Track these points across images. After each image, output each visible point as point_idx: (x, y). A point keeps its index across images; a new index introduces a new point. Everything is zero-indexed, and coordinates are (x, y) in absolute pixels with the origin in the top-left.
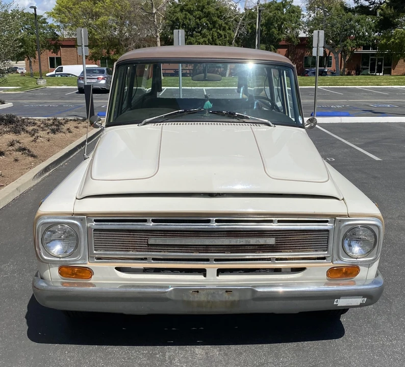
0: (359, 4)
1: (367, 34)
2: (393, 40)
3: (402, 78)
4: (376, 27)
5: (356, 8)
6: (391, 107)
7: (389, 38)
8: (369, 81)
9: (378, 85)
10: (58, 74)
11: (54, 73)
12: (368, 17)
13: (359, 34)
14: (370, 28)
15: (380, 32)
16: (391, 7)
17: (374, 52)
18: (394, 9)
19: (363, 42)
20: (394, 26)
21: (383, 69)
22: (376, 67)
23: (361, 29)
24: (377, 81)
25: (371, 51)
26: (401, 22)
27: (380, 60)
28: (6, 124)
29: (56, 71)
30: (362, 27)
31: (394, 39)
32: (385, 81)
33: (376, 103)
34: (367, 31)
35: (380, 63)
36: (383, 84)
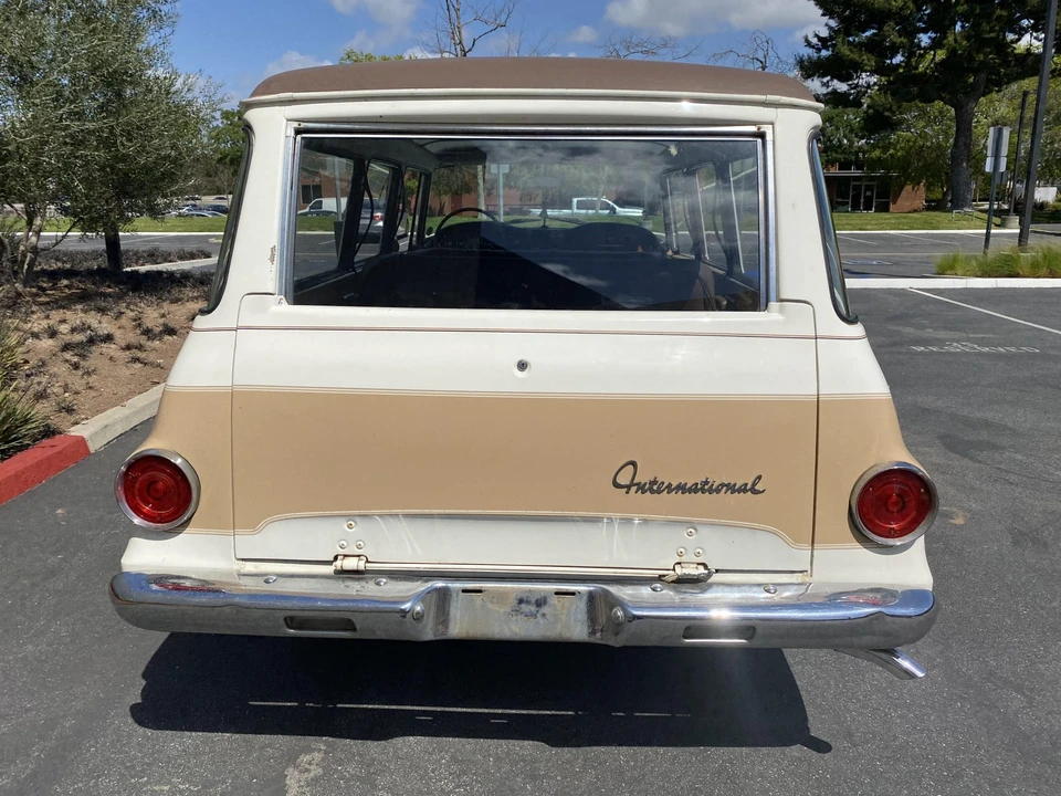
0: (830, 89)
1: (845, 141)
2: (892, 151)
3: (905, 218)
4: (862, 129)
5: (825, 95)
6: (879, 264)
7: (885, 149)
8: (845, 222)
9: (860, 230)
10: (312, 213)
11: (307, 210)
12: (846, 110)
13: (831, 141)
14: (852, 131)
15: (870, 139)
16: (886, 93)
17: (858, 173)
18: (892, 95)
19: (839, 156)
20: (893, 126)
21: (874, 204)
22: (862, 200)
23: (835, 132)
24: (858, 222)
25: (854, 172)
26: (908, 120)
27: (869, 188)
28: (194, 286)
29: (311, 208)
30: (837, 129)
31: (895, 149)
32: (873, 222)
33: (853, 258)
34: (845, 136)
35: (868, 193)
36: (869, 227)
